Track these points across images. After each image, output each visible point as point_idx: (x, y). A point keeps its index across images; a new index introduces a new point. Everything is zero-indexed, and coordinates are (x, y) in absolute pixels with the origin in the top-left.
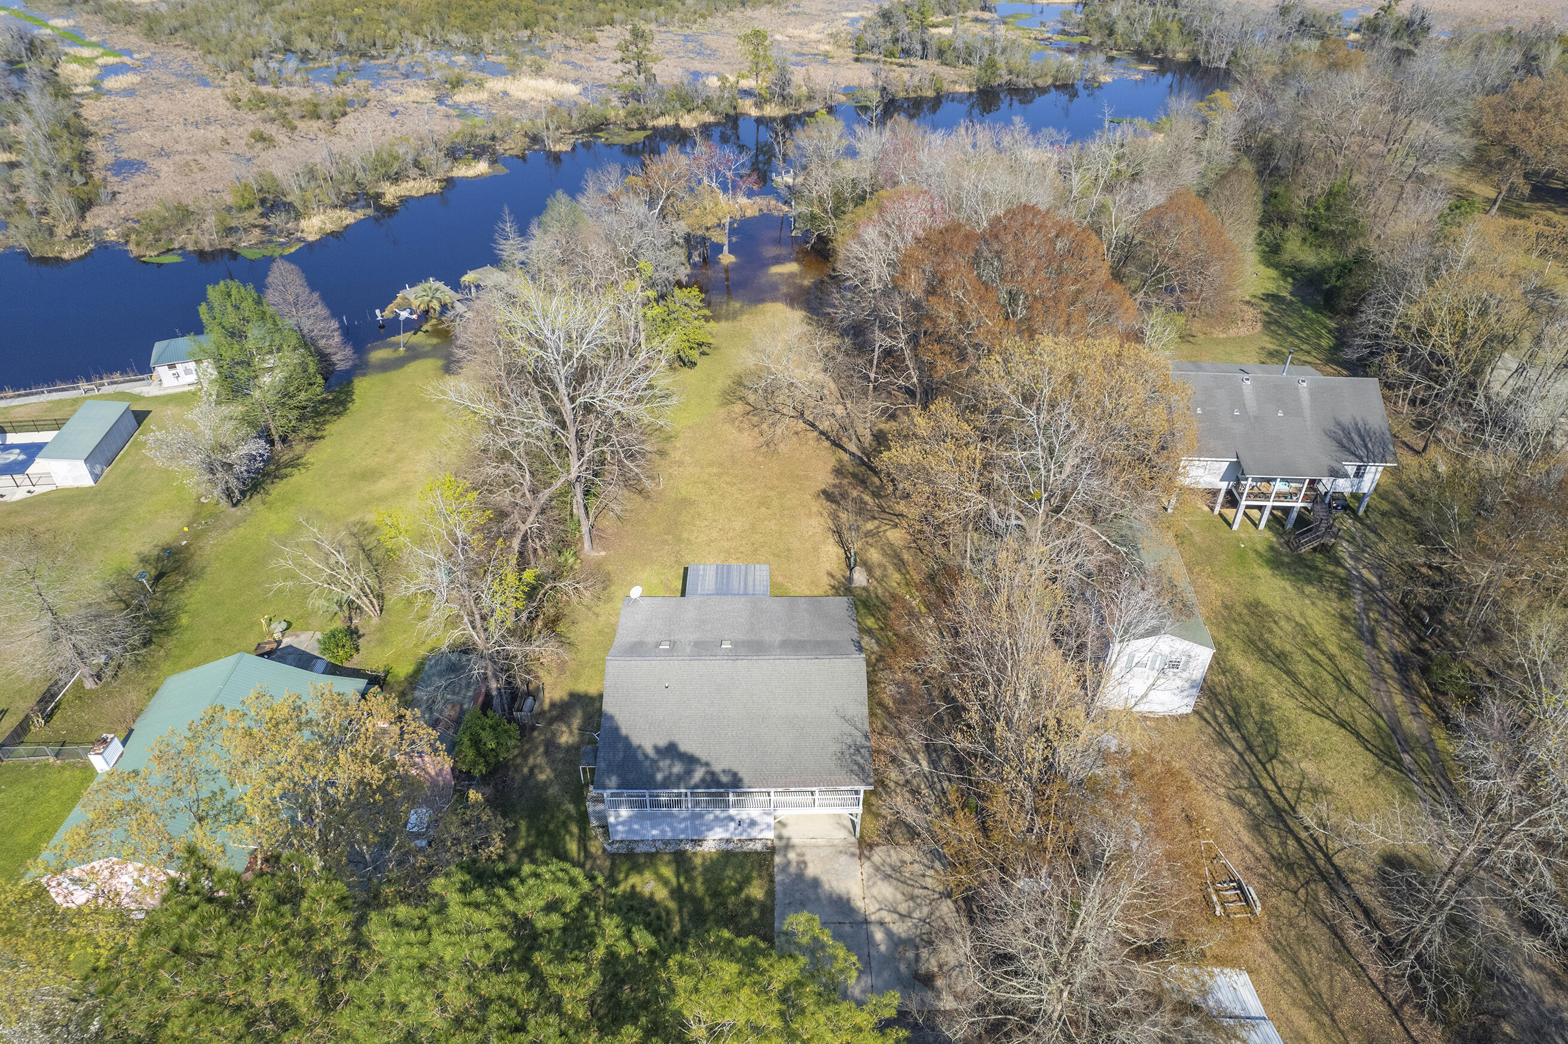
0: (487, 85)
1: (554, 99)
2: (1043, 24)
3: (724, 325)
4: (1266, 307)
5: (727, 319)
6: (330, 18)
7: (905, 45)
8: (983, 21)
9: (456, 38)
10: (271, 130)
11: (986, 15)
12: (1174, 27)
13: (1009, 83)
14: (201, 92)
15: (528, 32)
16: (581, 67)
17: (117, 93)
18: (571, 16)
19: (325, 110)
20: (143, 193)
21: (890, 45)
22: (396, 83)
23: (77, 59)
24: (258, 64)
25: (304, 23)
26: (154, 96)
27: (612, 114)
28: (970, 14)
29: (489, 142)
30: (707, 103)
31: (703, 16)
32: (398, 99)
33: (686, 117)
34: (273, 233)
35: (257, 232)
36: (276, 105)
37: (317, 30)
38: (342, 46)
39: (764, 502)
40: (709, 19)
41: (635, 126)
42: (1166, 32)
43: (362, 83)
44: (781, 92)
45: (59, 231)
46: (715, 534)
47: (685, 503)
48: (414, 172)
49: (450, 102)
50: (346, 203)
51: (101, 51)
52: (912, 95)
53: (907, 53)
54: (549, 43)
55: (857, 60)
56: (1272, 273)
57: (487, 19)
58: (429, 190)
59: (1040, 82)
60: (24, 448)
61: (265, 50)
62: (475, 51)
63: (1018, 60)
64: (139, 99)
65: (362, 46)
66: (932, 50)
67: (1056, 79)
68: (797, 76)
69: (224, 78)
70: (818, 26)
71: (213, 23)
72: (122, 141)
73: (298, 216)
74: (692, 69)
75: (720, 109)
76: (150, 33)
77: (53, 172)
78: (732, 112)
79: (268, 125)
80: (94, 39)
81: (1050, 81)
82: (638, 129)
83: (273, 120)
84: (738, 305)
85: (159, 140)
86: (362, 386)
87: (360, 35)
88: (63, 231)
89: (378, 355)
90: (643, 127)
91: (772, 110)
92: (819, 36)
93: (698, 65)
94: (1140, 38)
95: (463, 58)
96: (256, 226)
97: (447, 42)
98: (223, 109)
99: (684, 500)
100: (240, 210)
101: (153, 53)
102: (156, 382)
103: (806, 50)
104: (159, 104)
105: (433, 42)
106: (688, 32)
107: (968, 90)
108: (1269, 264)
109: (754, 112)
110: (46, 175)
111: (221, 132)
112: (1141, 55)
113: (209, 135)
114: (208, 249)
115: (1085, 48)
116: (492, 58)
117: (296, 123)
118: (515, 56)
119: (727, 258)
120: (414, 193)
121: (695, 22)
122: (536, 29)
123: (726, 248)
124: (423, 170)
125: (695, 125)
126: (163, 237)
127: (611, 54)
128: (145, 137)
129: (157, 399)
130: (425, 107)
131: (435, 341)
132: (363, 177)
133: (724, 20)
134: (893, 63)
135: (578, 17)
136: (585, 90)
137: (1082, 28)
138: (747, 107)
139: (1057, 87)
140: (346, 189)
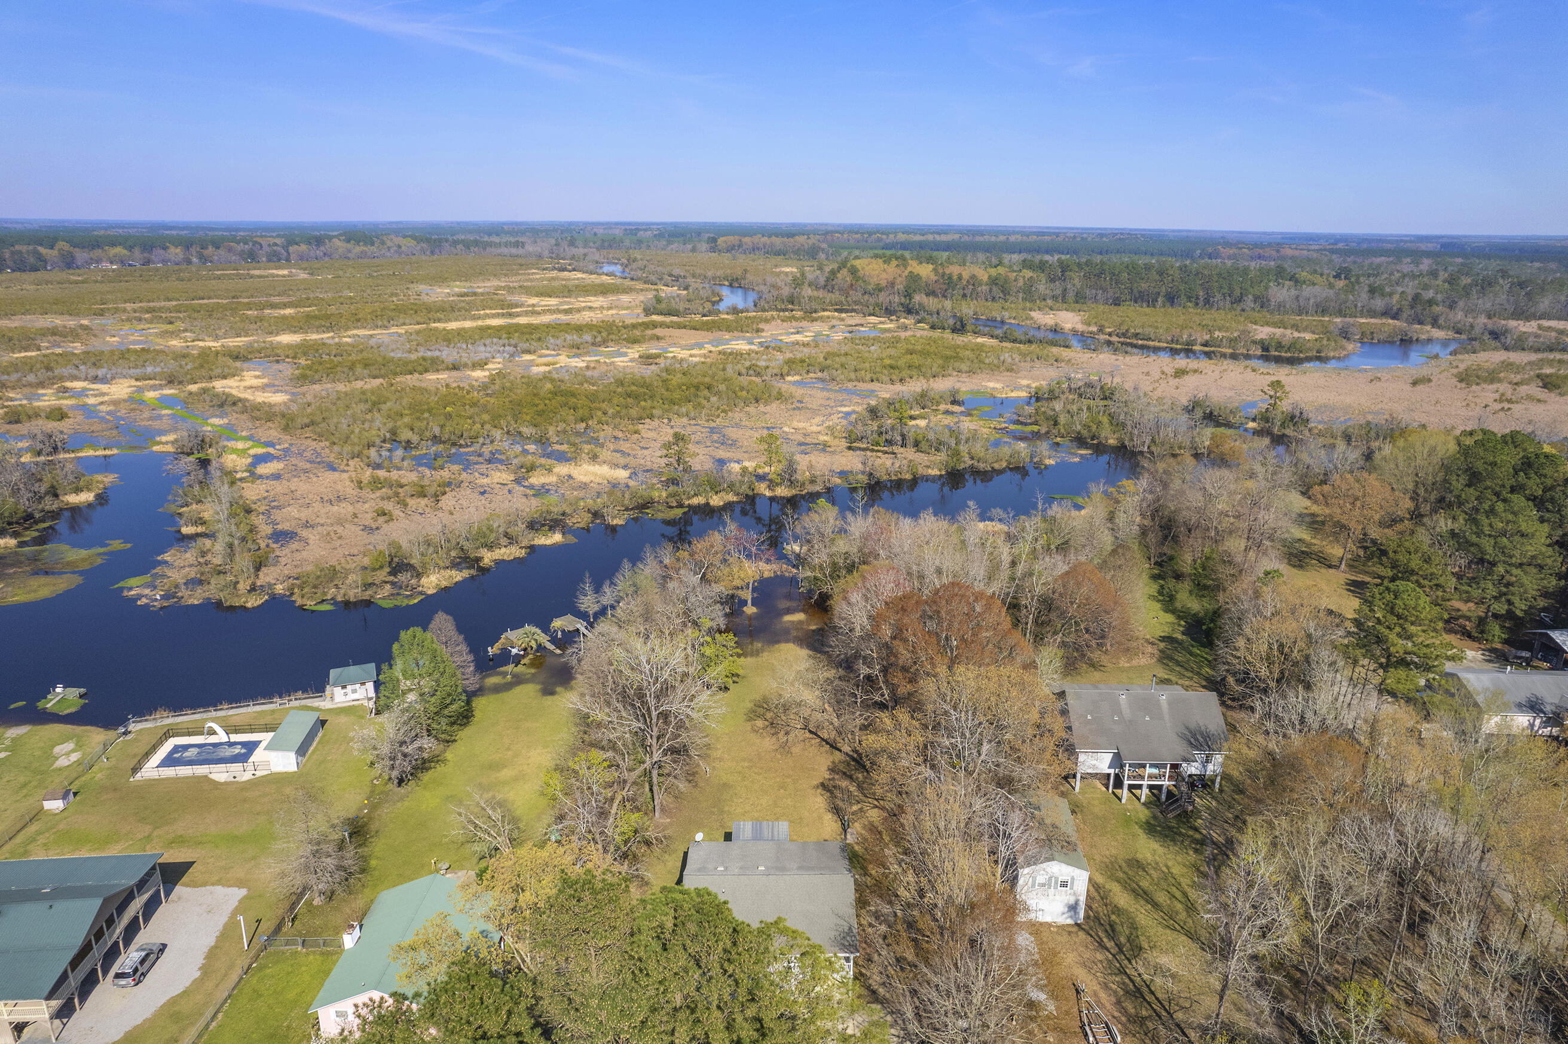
0: (556, 470)
1: (609, 482)
2: (1001, 416)
3: (749, 660)
4: (1162, 645)
5: (752, 655)
6: (426, 415)
7: (888, 437)
8: (952, 413)
9: (527, 431)
10: (388, 506)
11: (956, 408)
12: (1105, 420)
13: (972, 467)
14: (331, 476)
15: (584, 425)
16: (629, 455)
17: (267, 478)
18: (618, 412)
19: (429, 490)
20: (298, 556)
21: (875, 436)
22: (483, 468)
23: (234, 451)
24: (373, 452)
25: (406, 420)
26: (296, 479)
27: (656, 494)
28: (942, 407)
29: (560, 517)
30: (731, 487)
31: (724, 411)
32: (485, 481)
33: (715, 497)
34: (401, 588)
35: (388, 587)
36: (391, 487)
37: (418, 424)
38: (435, 437)
39: (783, 786)
40: (730, 413)
41: (675, 504)
42: (1099, 424)
43: (456, 468)
44: (789, 475)
45: (241, 586)
46: (747, 808)
47: (725, 786)
48: (504, 541)
49: (526, 484)
50: (455, 565)
51: (251, 443)
52: (894, 478)
53: (889, 442)
54: (602, 434)
55: (849, 448)
56: (1170, 618)
57: (551, 415)
58: (518, 555)
59: (996, 466)
60: (244, 744)
61: (378, 441)
62: (542, 441)
63: (978, 449)
64: (284, 482)
65: (453, 437)
66: (910, 441)
67: (1010, 463)
68: (802, 462)
69: (347, 465)
70: (818, 419)
71: (335, 420)
72: (277, 515)
73: (419, 576)
74: (718, 457)
75: (741, 491)
76: (286, 429)
77: (236, 542)
78: (750, 493)
79: (386, 502)
80: (244, 434)
81: (1004, 464)
82: (677, 507)
83: (389, 498)
84: (760, 645)
85: (304, 514)
86: (480, 704)
87: (452, 429)
88: (243, 586)
89: (493, 680)
90: (681, 505)
91: (782, 491)
92: (819, 428)
93: (722, 454)
94: (1079, 427)
95: (534, 447)
96: (386, 582)
97: (520, 433)
98: (350, 490)
99: (724, 784)
100: (374, 570)
101: (291, 445)
102: (328, 698)
103: (808, 440)
104: (299, 485)
105: (508, 432)
106: (713, 425)
107: (938, 473)
108: (1167, 611)
109: (768, 493)
110: (230, 544)
111: (350, 509)
112: (1080, 441)
113: (342, 510)
114: (352, 600)
115: (1037, 435)
116: (557, 447)
117: (408, 500)
118: (574, 445)
119: (750, 610)
120: (505, 558)
121: (718, 416)
122: (590, 423)
123: (749, 602)
124: (511, 539)
125: (721, 503)
126: (319, 591)
127: (652, 444)
128: (293, 511)
129: (330, 710)
130: (507, 488)
131: (533, 671)
132: (467, 545)
133: (741, 415)
134: (878, 451)
135: (624, 412)
136: (633, 475)
137: (1033, 419)
138: (763, 489)
139: (1011, 469)
140: (453, 554)
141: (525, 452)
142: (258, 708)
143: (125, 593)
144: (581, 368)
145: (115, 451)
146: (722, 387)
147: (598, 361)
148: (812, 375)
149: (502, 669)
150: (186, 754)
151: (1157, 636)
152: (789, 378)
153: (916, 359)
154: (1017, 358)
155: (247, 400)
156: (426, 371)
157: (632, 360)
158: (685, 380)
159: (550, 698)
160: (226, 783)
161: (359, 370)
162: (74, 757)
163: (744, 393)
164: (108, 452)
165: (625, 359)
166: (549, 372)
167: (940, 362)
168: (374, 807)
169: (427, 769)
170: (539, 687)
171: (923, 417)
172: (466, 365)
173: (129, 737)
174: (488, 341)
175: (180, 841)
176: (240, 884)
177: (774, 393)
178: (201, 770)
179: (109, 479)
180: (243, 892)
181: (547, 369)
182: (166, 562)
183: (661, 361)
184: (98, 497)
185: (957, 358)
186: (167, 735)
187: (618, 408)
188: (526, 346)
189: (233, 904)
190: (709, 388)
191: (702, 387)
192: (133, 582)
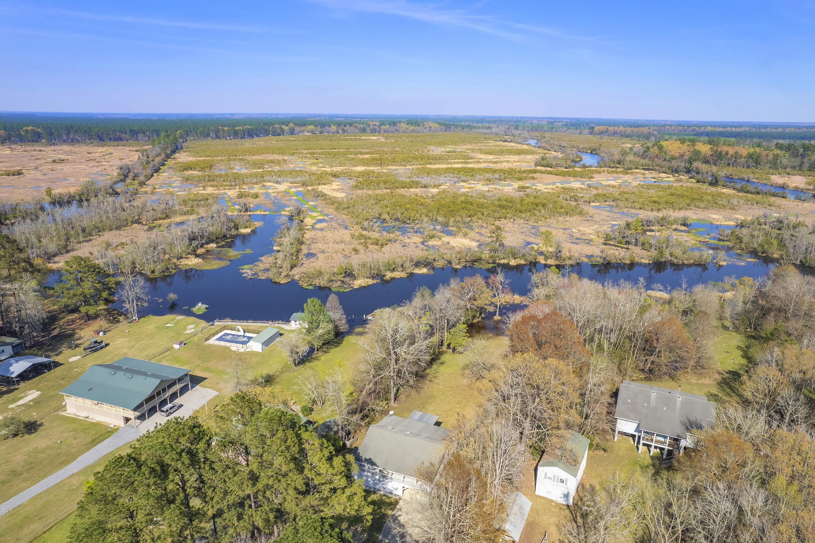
0: (443, 239)
1: (465, 247)
6: (398, 208)
8: (677, 230)
11: (682, 228)
13: (670, 261)
14: (344, 231)
17: (318, 230)
19: (380, 242)
20: (311, 265)
22: (410, 235)
23: (311, 217)
24: (366, 223)
25: (389, 209)
26: (329, 232)
27: (484, 256)
29: (432, 261)
30: (523, 256)
32: (407, 241)
33: (513, 261)
34: (344, 284)
35: (339, 282)
36: (365, 239)
37: (392, 212)
38: (398, 218)
42: (770, 244)
43: (398, 233)
44: (557, 254)
45: (282, 274)
48: (400, 269)
49: (426, 244)
50: (373, 277)
51: (319, 214)
54: (476, 224)
58: (402, 276)
60: (248, 338)
61: (371, 218)
64: (324, 232)
65: (405, 219)
66: (640, 243)
69: (353, 227)
70: (595, 227)
71: (358, 206)
72: (313, 245)
73: (354, 279)
74: (528, 241)
75: (529, 259)
76: (337, 209)
77: (288, 255)
79: (360, 246)
80: (319, 209)
81: (692, 262)
82: (492, 263)
83: (362, 244)
85: (323, 247)
86: (347, 338)
87: (406, 215)
88: (284, 274)
89: (357, 330)
90: (494, 263)
91: (551, 262)
93: (531, 239)
98: (348, 238)
100: (338, 274)
101: (335, 216)
102: (290, 325)
104: (329, 234)
105: (431, 220)
106: (536, 224)
107: (647, 262)
109: (543, 262)
110: (286, 256)
111: (344, 247)
113: (340, 247)
114: (322, 286)
116: (451, 228)
117: (369, 246)
120: (397, 277)
122: (473, 218)
123: (497, 314)
124: (403, 269)
125: (515, 264)
126: (311, 280)
128: (320, 245)
129: (288, 330)
130: (416, 245)
132: (381, 269)
134: (619, 247)
137: (728, 238)
138: (541, 259)
139: (696, 265)
140: (374, 272)
141: (435, 229)
142: (262, 324)
143: (241, 271)
144: (485, 191)
145: (268, 213)
146: (551, 206)
147: (496, 188)
148: (607, 203)
150: (227, 337)
151: (726, 370)
153: (672, 199)
154: (742, 202)
155: (328, 195)
156: (411, 187)
157: (513, 189)
158: (533, 200)
160: (234, 352)
161: (381, 185)
162: (192, 331)
163: (562, 210)
164: (265, 213)
165: (510, 188)
166: (468, 192)
167: (689, 201)
168: (282, 372)
169: (311, 362)
171: (659, 231)
172: (430, 186)
173: (213, 327)
174: (447, 175)
175: (207, 369)
176: (218, 390)
177: (579, 211)
178: (228, 344)
179: (258, 224)
180: (218, 393)
181: (468, 190)
182: (261, 260)
183: (528, 190)
184: (252, 231)
185: (701, 200)
186: (225, 328)
187: (490, 212)
188: (463, 178)
189: (212, 397)
190: (543, 205)
191: (540, 205)
192: (246, 267)
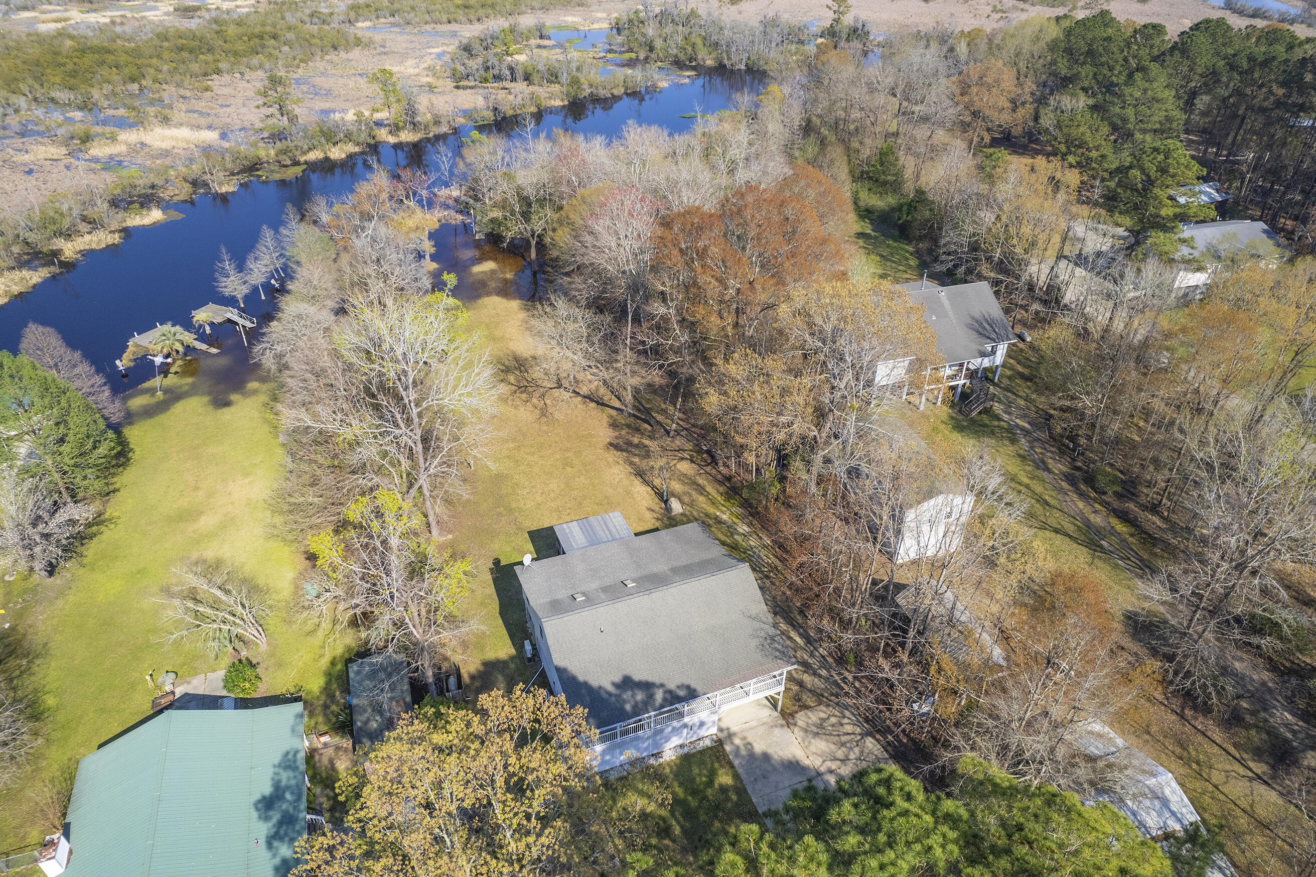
0: (120, 138)
1: (197, 146)
4: (861, 242)
7: (496, 72)
8: (545, 47)
9: (61, 95)
11: (546, 42)
12: (699, 42)
15: (137, 86)
16: (209, 114)
21: (482, 72)
27: (262, 153)
28: (533, 42)
29: (150, 191)
33: (333, 150)
41: (289, 162)
44: (410, 117)
47: (499, 478)
48: (83, 227)
49: (87, 157)
52: (519, 112)
53: (498, 78)
54: (164, 94)
55: (457, 87)
57: (88, 75)
58: (110, 241)
59: (616, 92)
63: (592, 76)
67: (627, 89)
68: (423, 103)
74: (317, 108)
75: (361, 140)
82: (292, 165)
86: (135, 435)
89: (137, 402)
90: (296, 163)
91: (407, 136)
93: (320, 104)
94: (675, 51)
97: (52, 99)
99: (497, 475)
103: (412, 82)
105: (37, 100)
107: (561, 104)
109: (392, 140)
112: (679, 64)
115: (636, 62)
119: (432, 266)
120: (94, 246)
123: (427, 257)
124: (94, 224)
127: (232, 101)
130: (62, 164)
131: (190, 380)
132: (32, 237)
133: (324, 63)
134: (491, 87)
135: (182, 68)
136: (223, 136)
137: (627, 47)
138: (383, 135)
140: (16, 249)
144: (106, 24)
146: (290, 36)
147: (124, 16)
148: (383, 20)
149: (147, 385)
151: (851, 234)
152: (360, 25)
157: (167, 14)
158: (241, 30)
159: (226, 410)
163: (317, 41)
165: (158, 13)
169: (90, 538)
170: (206, 399)
171: (519, 53)
177: (352, 39)
183: (203, 13)
187: (174, 65)
190: (274, 37)
191: (266, 37)
